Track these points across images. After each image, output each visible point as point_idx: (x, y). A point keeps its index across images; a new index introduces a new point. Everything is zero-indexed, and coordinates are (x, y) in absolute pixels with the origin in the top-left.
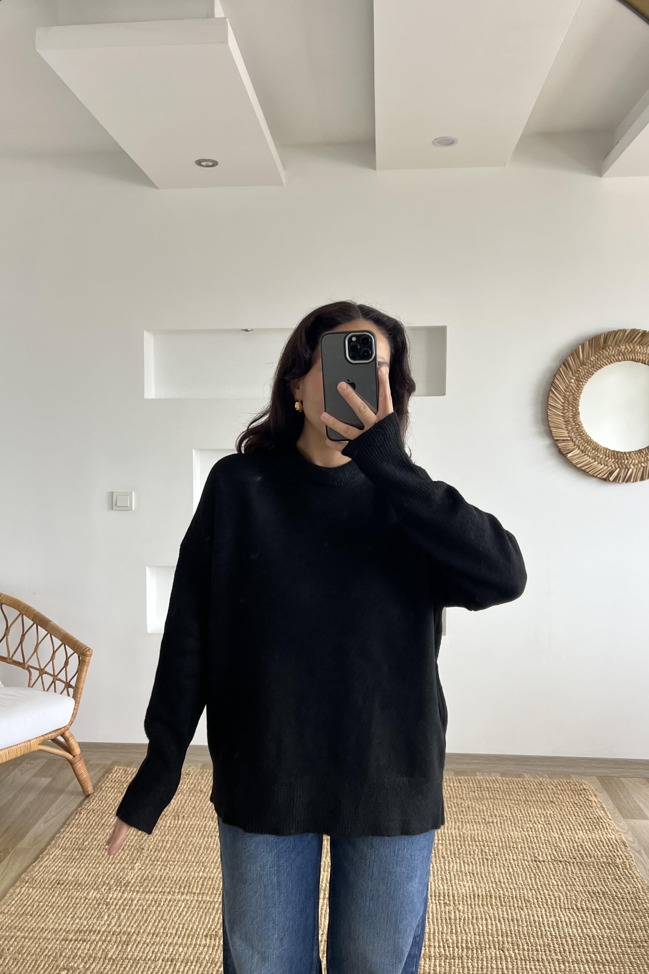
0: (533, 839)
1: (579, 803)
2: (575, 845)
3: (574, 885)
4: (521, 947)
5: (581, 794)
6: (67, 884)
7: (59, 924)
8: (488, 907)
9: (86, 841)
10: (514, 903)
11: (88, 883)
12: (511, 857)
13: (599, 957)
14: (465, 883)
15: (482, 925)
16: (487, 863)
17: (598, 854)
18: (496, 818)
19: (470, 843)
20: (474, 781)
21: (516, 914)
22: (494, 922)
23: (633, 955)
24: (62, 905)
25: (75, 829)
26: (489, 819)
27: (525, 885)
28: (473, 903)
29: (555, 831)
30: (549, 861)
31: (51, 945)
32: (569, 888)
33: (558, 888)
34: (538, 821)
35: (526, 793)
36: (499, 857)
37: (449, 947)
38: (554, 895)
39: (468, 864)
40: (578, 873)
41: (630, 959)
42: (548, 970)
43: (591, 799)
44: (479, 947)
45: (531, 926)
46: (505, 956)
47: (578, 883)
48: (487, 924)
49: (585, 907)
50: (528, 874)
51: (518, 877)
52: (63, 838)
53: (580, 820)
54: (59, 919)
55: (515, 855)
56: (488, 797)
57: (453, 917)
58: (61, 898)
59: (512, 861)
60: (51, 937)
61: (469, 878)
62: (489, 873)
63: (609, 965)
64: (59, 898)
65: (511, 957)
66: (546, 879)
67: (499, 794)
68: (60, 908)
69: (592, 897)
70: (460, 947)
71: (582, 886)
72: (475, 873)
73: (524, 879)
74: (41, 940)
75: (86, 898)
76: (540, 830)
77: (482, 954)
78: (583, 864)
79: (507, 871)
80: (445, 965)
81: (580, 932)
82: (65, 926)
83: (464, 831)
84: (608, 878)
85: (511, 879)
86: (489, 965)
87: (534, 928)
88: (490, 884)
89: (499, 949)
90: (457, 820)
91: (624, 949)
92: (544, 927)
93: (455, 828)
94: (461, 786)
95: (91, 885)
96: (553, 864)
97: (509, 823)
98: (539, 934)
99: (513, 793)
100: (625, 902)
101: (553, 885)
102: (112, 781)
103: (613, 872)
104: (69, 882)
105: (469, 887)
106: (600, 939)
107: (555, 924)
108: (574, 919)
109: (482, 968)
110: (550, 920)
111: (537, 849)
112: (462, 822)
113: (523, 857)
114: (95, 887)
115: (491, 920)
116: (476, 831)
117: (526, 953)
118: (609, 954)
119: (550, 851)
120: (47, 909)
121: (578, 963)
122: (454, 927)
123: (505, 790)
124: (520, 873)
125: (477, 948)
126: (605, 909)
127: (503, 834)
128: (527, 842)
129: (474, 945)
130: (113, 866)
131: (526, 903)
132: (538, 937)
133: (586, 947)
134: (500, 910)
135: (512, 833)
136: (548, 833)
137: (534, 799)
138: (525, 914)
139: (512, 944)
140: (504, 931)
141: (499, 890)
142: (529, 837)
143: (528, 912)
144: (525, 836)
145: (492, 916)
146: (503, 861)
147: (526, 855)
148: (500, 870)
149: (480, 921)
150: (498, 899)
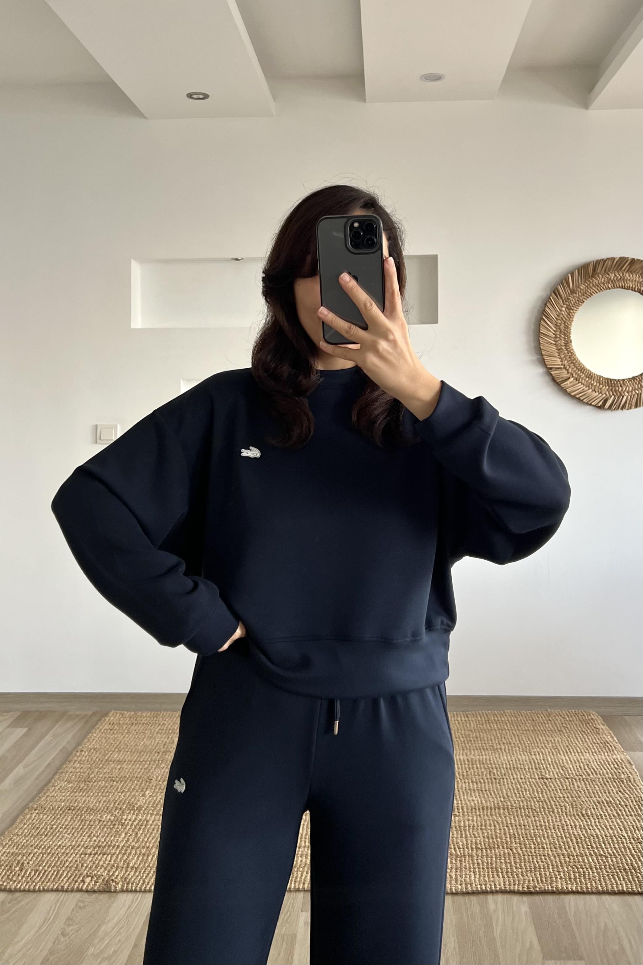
0: (540, 760)
1: (587, 731)
2: (582, 765)
3: (580, 797)
4: (528, 846)
5: (588, 723)
6: (78, 810)
7: (76, 842)
8: (496, 816)
9: (91, 774)
10: (521, 812)
11: (100, 809)
12: (519, 776)
13: (602, 853)
14: (474, 798)
15: (491, 830)
16: (496, 782)
17: (603, 771)
18: (504, 746)
19: (478, 766)
20: (482, 715)
21: (523, 820)
22: (502, 828)
23: (634, 849)
24: (77, 827)
25: (78, 765)
26: (497, 746)
27: (532, 798)
28: (482, 813)
29: (562, 754)
30: (556, 779)
31: (71, 859)
32: (575, 799)
33: (565, 800)
34: (545, 746)
35: (534, 724)
36: (507, 776)
37: (459, 848)
38: (560, 805)
39: (477, 784)
40: (584, 787)
41: (631, 852)
42: (554, 862)
43: (598, 726)
44: (488, 847)
45: (538, 830)
46: (513, 853)
47: (584, 796)
48: (495, 829)
49: (589, 813)
50: (535, 789)
51: (526, 792)
52: (67, 772)
53: (587, 744)
54: (75, 838)
55: (522, 774)
56: (496, 728)
57: (462, 824)
58: (74, 821)
59: (520, 780)
60: (70, 852)
61: (477, 794)
62: (497, 789)
63: (611, 858)
64: (72, 821)
65: (519, 854)
66: (552, 793)
67: (507, 726)
68: (75, 829)
69: (596, 806)
70: (470, 848)
71: (588, 798)
72: (484, 790)
73: (531, 793)
74: (60, 855)
75: (100, 821)
76: (547, 754)
77: (491, 853)
78: (589, 780)
79: (515, 787)
80: (456, 862)
81: (584, 832)
82: (83, 843)
83: (472, 757)
84: (613, 791)
85: (519, 793)
86: (498, 861)
87: (541, 831)
88: (499, 799)
89: (507, 849)
90: (465, 748)
91: (625, 845)
92: (550, 830)
93: (463, 755)
94: (469, 720)
95: (103, 810)
96: (560, 781)
97: (517, 749)
98: (546, 835)
99: (521, 724)
100: (628, 809)
101: (560, 797)
102: (110, 724)
103: (618, 786)
104: (79, 808)
105: (478, 801)
106: (603, 838)
107: (560, 827)
108: (579, 823)
109: (491, 863)
110: (556, 825)
111: (544, 769)
112: (470, 750)
113: (531, 776)
114: (108, 811)
115: (499, 826)
116: (484, 757)
117: (533, 851)
118: (611, 849)
119: (557, 771)
120: (61, 830)
121: (582, 857)
122: (463, 833)
123: (514, 722)
124: (527, 788)
125: (486, 849)
126: (609, 815)
127: (511, 758)
128: (535, 763)
129: (483, 846)
130: (123, 794)
131: (532, 812)
132: (544, 838)
133: (590, 844)
134: (508, 818)
135: (520, 757)
136: (555, 756)
137: (542, 729)
138: (532, 821)
139: (520, 844)
140: (512, 834)
141: (507, 803)
142: (537, 759)
143: (535, 819)
144: (533, 759)
145: (501, 823)
146: (510, 779)
147: (534, 774)
148: (508, 787)
149: (488, 827)
150: (506, 810)
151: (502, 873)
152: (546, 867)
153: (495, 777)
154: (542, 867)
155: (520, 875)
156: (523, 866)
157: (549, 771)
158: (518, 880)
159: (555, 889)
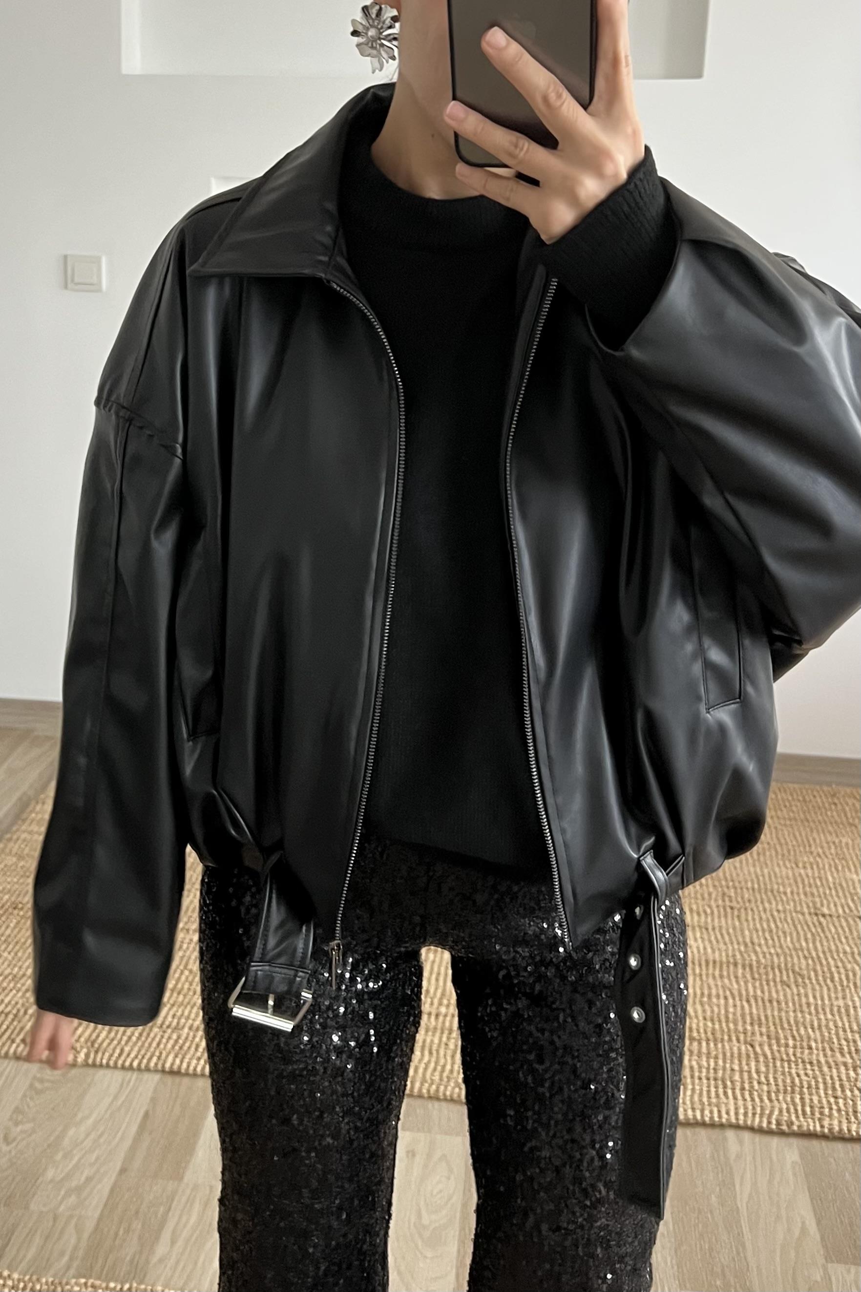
0: (814, 879)
4: (783, 1041)
8: (730, 980)
10: (774, 975)
12: (774, 906)
15: (718, 1006)
16: (733, 914)
21: (777, 992)
22: (738, 1003)
27: (795, 949)
28: (704, 972)
29: (853, 869)
30: (839, 915)
34: (824, 853)
35: (806, 808)
36: (753, 905)
38: (845, 967)
39: (699, 914)
42: (828, 1078)
45: (802, 1012)
46: (756, 1053)
48: (726, 1006)
50: (802, 933)
51: (785, 937)
55: (780, 903)
59: (776, 914)
61: (698, 935)
62: (734, 928)
65: (766, 1056)
66: (832, 944)
72: (710, 928)
73: (795, 940)
76: (827, 867)
79: (765, 926)
85: (773, 940)
86: (728, 1066)
87: (807, 1015)
88: (736, 947)
89: (746, 1043)
92: (825, 1014)
96: (847, 921)
97: (774, 853)
98: (816, 1024)
101: (845, 953)
105: (698, 948)
107: (843, 1010)
109: (715, 1070)
110: (835, 1003)
111: (820, 896)
113: (795, 906)
117: (791, 1051)
119: (843, 901)
124: (788, 931)
125: (708, 1040)
127: (762, 871)
128: (804, 884)
129: (703, 1035)
131: (795, 978)
132: (813, 1028)
134: (750, 985)
135: (777, 869)
136: (841, 874)
137: (820, 818)
138: (793, 994)
139: (769, 1037)
140: (756, 1018)
141: (749, 956)
142: (807, 876)
143: (798, 991)
144: (800, 875)
145: (736, 993)
146: (759, 912)
147: (801, 904)
148: (755, 925)
149: (714, 1000)
150: (748, 969)
151: (733, 1089)
152: (814, 1087)
153: (732, 904)
154: (805, 1085)
155: (765, 1098)
156: (772, 1081)
157: (828, 900)
158: (761, 1107)
159: (826, 1131)
